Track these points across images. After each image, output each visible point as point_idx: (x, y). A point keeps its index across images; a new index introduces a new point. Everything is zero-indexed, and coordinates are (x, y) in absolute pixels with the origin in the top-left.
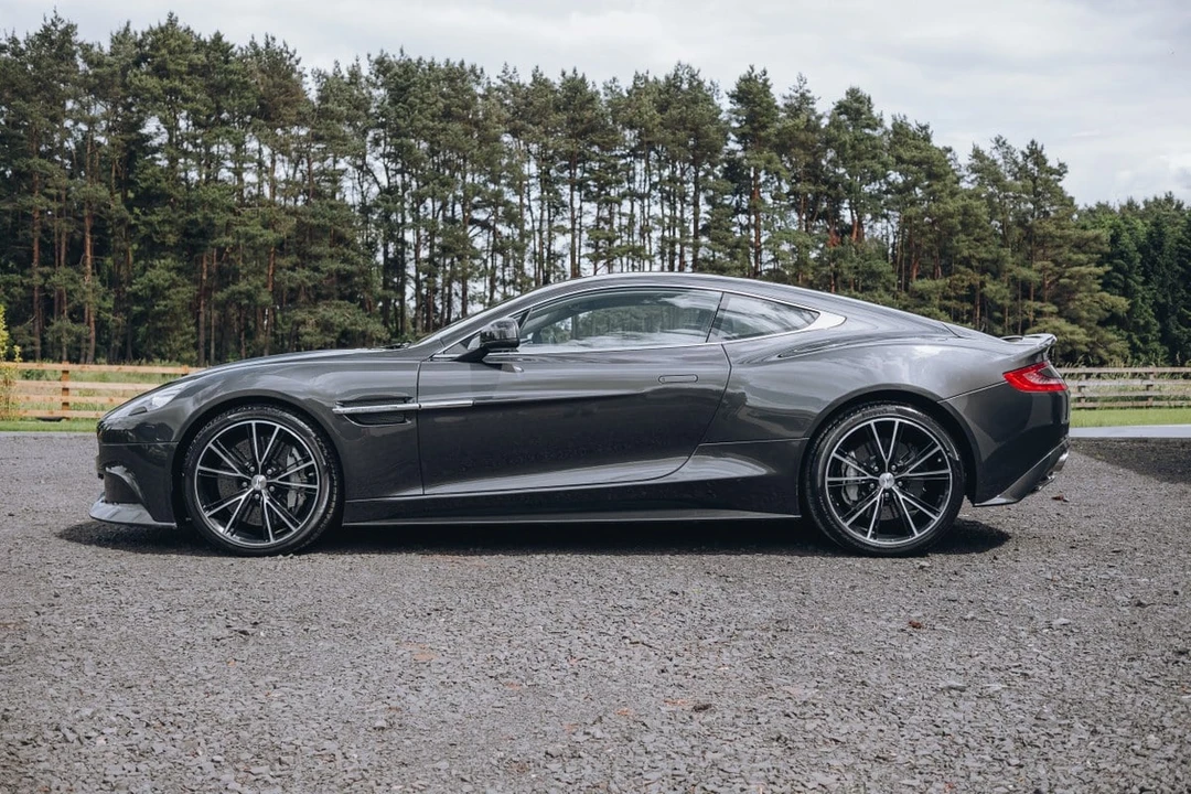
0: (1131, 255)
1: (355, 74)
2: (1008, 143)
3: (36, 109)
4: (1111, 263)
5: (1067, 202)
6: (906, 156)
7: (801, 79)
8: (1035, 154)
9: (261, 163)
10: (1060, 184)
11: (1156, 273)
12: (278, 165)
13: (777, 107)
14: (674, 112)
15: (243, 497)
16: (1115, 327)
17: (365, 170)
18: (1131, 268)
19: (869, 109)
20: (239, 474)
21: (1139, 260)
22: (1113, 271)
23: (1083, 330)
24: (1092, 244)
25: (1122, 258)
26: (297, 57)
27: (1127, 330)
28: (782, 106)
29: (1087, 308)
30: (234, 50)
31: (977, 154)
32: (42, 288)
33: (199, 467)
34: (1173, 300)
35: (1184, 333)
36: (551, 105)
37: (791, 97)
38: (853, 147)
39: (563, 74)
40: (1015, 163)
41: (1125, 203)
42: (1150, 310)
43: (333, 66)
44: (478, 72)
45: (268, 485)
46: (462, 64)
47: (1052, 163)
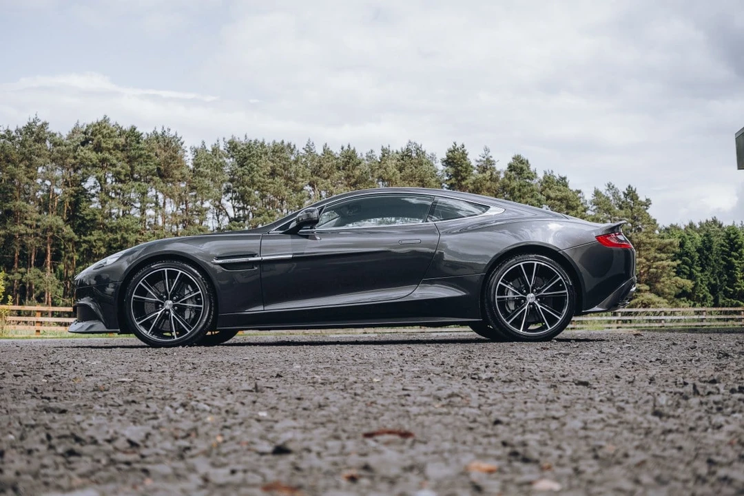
0: (693, 254)
1: (215, 150)
2: (615, 186)
3: (20, 171)
4: (681, 260)
5: (652, 223)
6: (553, 195)
7: (487, 150)
8: (631, 193)
9: (157, 204)
10: (647, 211)
11: (708, 265)
12: (168, 205)
13: (472, 167)
14: (408, 171)
15: (159, 313)
16: (685, 298)
17: (220, 209)
18: (693, 262)
19: (528, 168)
20: (157, 300)
21: (697, 257)
22: (683, 264)
23: (666, 300)
24: (669, 247)
25: (687, 256)
26: (182, 140)
27: (693, 301)
28: (475, 166)
29: (668, 286)
30: (143, 136)
31: (597, 193)
32: (20, 281)
33: (134, 296)
34: (720, 281)
35: (728, 302)
36: (335, 167)
37: (481, 161)
38: (519, 190)
39: (342, 148)
40: (620, 199)
41: (687, 224)
42: (706, 288)
43: (201, 144)
44: (292, 147)
45: (174, 306)
46: (283, 142)
47: (642, 198)
